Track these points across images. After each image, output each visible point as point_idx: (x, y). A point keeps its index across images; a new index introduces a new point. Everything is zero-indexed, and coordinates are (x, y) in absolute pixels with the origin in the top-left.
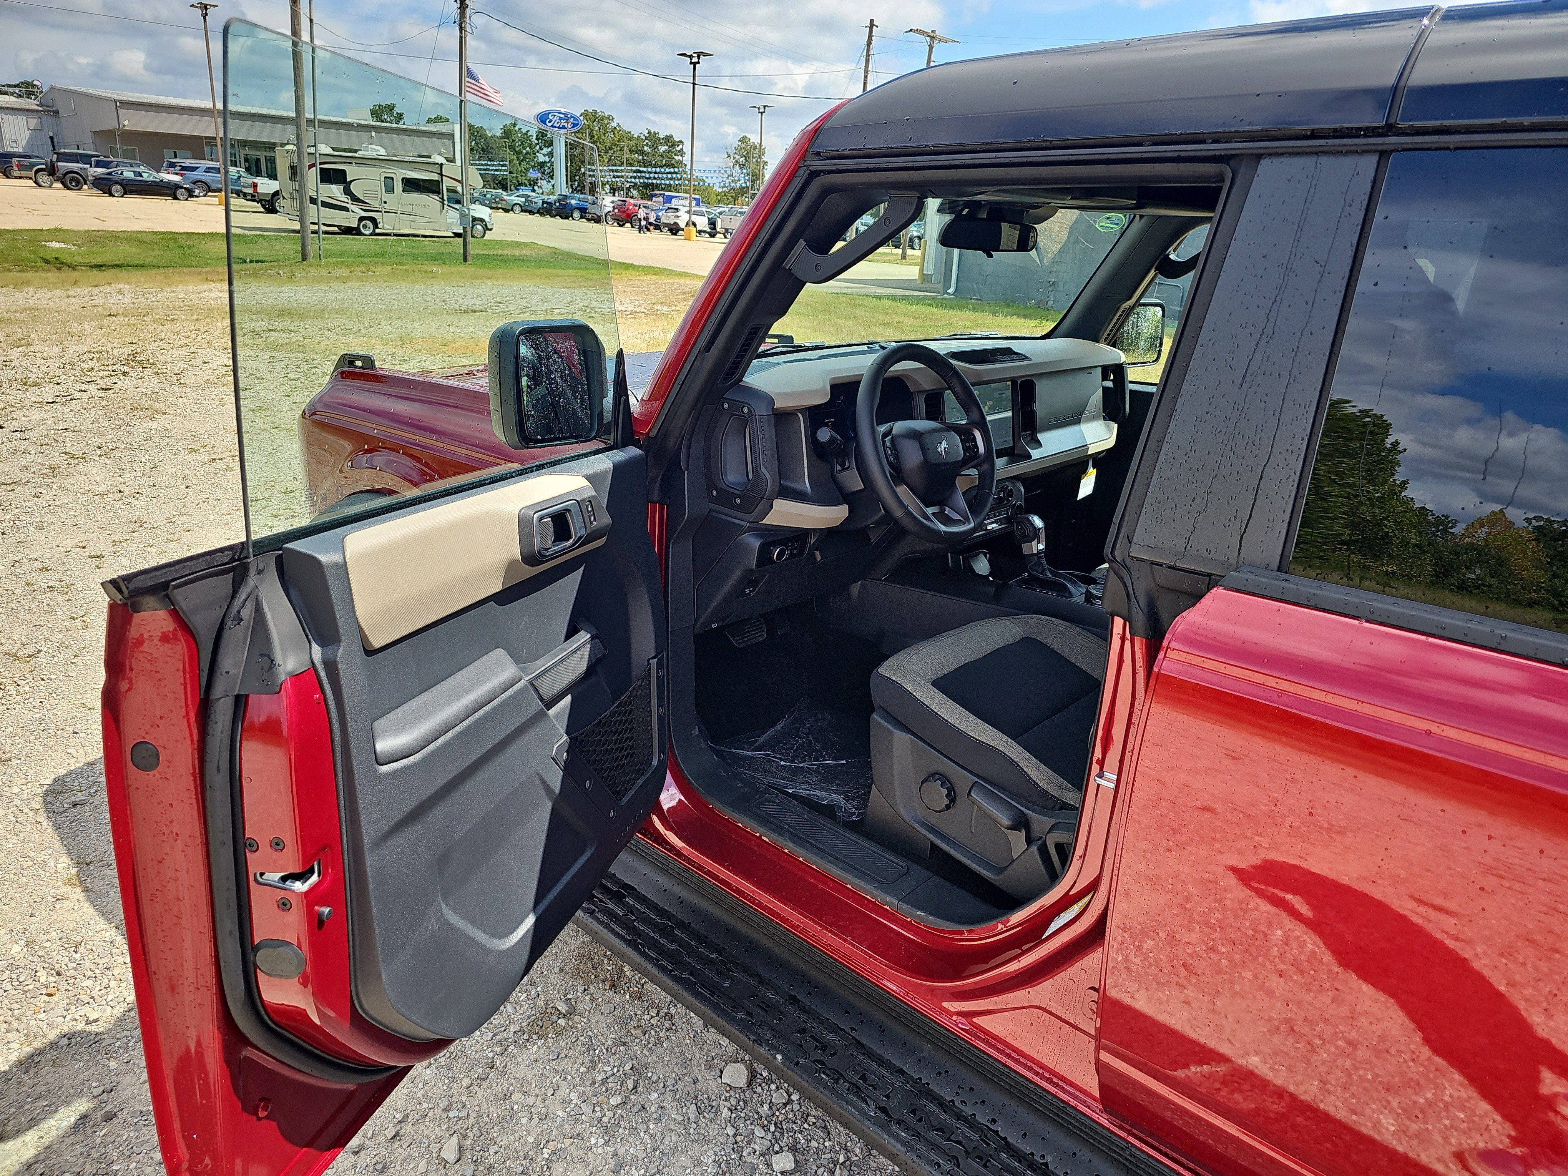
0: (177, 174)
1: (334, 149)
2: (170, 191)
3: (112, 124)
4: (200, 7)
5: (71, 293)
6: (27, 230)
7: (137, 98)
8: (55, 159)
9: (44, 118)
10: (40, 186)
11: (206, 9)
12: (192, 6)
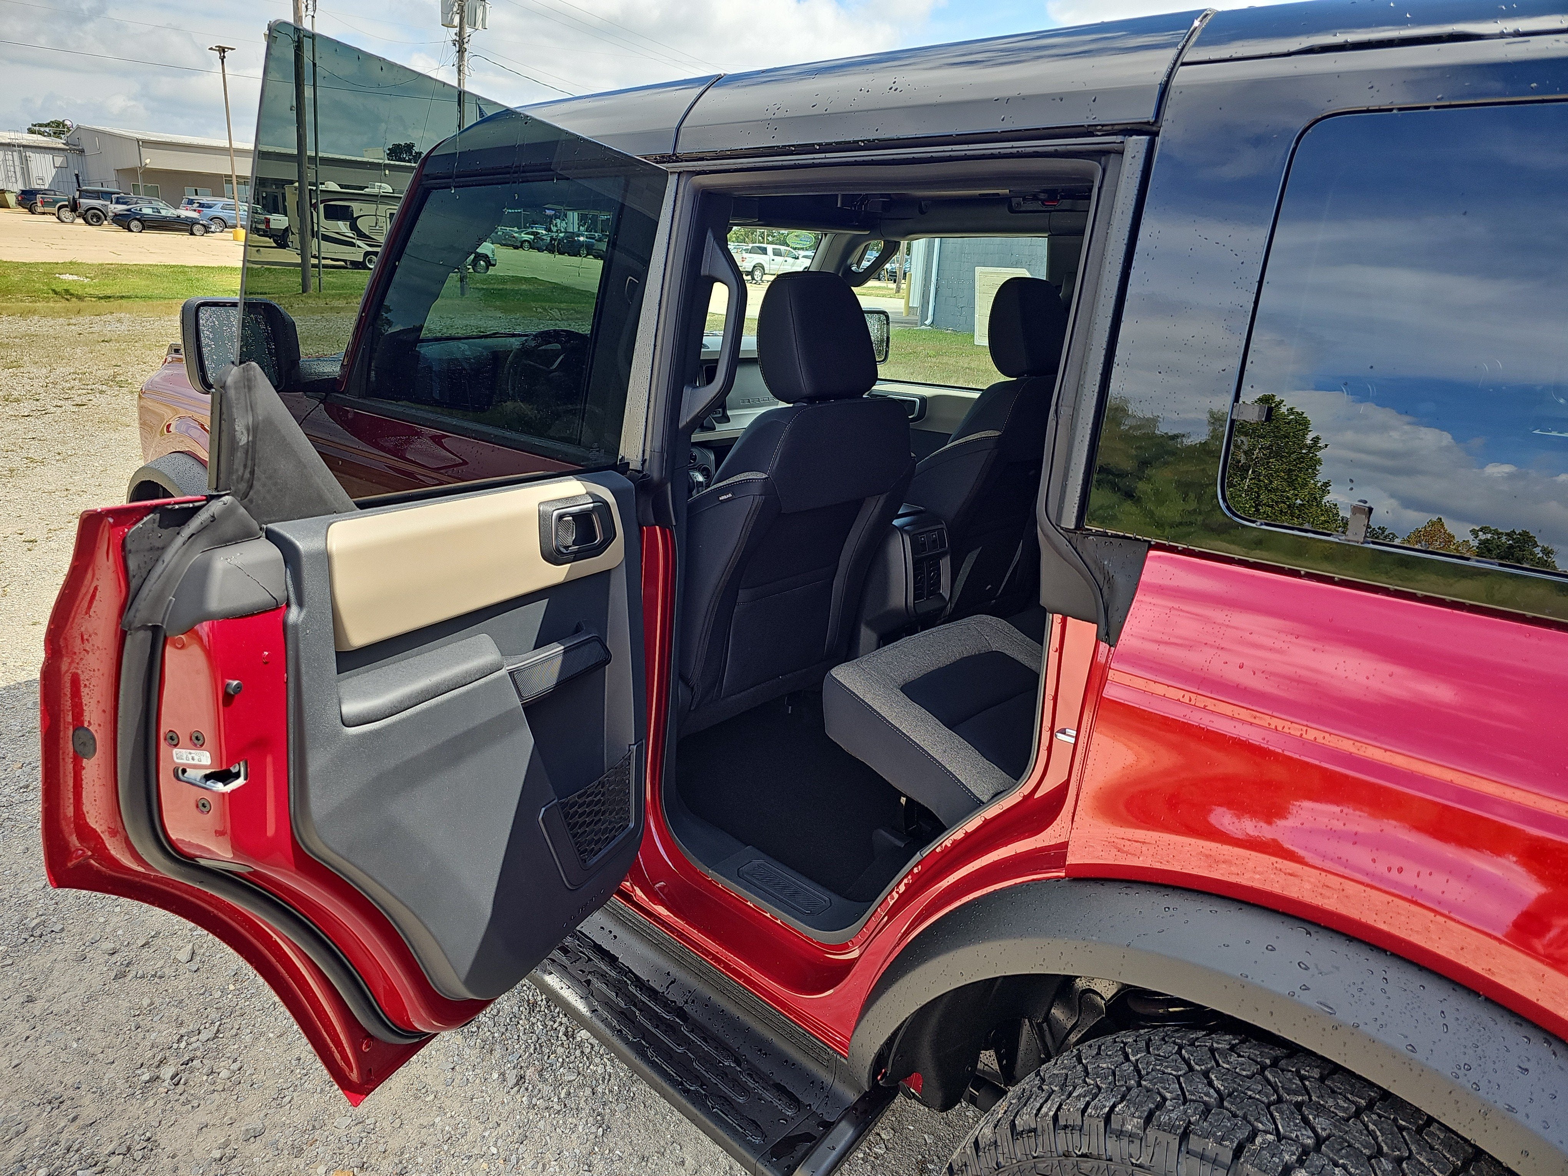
0: (195, 210)
1: (341, 186)
2: (186, 226)
3: (134, 163)
4: (219, 50)
5: (73, 321)
6: (42, 263)
7: (158, 137)
8: (77, 196)
9: (70, 156)
10: (63, 222)
11: (224, 52)
12: (211, 49)
